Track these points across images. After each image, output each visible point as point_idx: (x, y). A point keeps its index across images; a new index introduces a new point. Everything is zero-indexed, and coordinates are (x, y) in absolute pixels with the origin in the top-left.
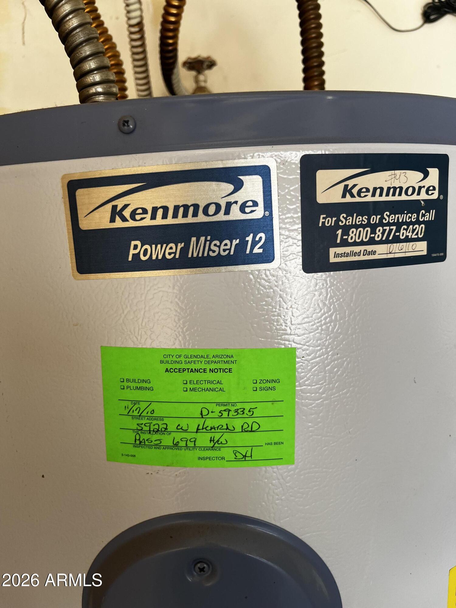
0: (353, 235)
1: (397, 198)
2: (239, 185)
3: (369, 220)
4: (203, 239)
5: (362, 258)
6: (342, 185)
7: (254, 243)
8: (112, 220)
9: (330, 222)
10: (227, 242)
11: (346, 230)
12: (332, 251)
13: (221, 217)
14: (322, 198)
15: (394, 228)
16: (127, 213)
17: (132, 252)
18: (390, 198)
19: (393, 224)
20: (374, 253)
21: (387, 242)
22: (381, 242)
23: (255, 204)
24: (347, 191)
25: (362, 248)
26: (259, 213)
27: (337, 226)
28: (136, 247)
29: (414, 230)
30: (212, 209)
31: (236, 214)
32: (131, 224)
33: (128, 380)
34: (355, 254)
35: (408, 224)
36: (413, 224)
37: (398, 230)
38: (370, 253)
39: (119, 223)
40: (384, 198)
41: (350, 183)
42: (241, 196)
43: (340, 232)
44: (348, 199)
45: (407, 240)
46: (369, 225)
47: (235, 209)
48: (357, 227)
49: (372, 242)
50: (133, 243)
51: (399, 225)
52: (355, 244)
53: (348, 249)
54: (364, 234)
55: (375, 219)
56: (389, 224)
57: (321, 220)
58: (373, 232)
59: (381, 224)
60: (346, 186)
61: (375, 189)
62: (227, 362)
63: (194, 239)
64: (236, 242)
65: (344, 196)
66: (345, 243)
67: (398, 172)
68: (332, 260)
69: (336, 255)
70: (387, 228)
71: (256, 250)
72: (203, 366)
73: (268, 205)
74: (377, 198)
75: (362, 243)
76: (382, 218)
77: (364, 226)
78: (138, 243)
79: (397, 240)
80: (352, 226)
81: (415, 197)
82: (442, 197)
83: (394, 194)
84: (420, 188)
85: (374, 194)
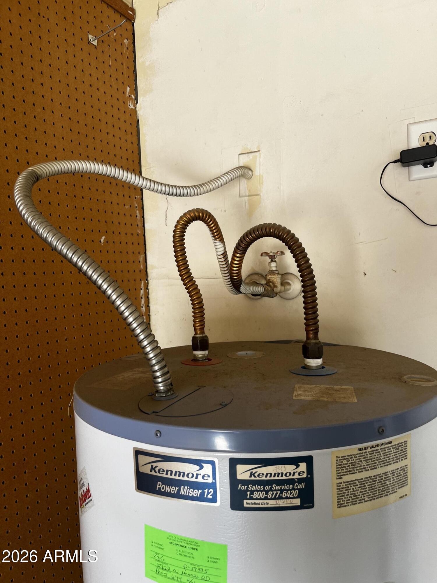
0: (256, 495)
1: (280, 478)
2: (201, 467)
3: (264, 488)
4: (186, 487)
5: (261, 506)
6: (250, 472)
7: (208, 493)
8: (151, 471)
9: (244, 488)
10: (196, 490)
11: (252, 492)
12: (245, 501)
13: (194, 479)
14: (239, 477)
15: (279, 492)
16: (157, 469)
17: (158, 486)
18: (276, 478)
19: (278, 490)
20: (268, 504)
21: (275, 498)
22: (271, 499)
23: (209, 476)
24: (252, 474)
25: (261, 501)
26: (210, 480)
27: (247, 490)
28: (159, 485)
29: (291, 493)
30: (190, 476)
31: (200, 479)
32: (158, 474)
33: (154, 543)
34: (257, 504)
35: (287, 490)
36: (291, 490)
37: (281, 493)
38: (265, 504)
39: (153, 473)
40: (272, 478)
41: (254, 471)
42: (202, 472)
43: (249, 493)
44: (253, 478)
45: (287, 498)
46: (264, 490)
47: (200, 477)
48: (258, 491)
49: (266, 498)
50: (159, 483)
51: (282, 491)
52: (257, 499)
53: (253, 501)
54: (262, 495)
55: (267, 488)
56: (275, 490)
57: (239, 487)
58: (267, 493)
59: (271, 490)
60: (252, 472)
61: (267, 474)
62: (195, 545)
63: (182, 487)
64: (200, 491)
65: (250, 477)
66: (251, 498)
67: (280, 466)
68: (245, 505)
69: (247, 504)
70: (275, 492)
71: (209, 496)
72: (185, 545)
73: (214, 478)
75: (261, 499)
76: (272, 487)
77: (262, 491)
78: (161, 483)
79: (280, 498)
80: (255, 491)
81: (291, 477)
82: (309, 476)
83: (278, 476)
84: (294, 473)
85: (266, 477)
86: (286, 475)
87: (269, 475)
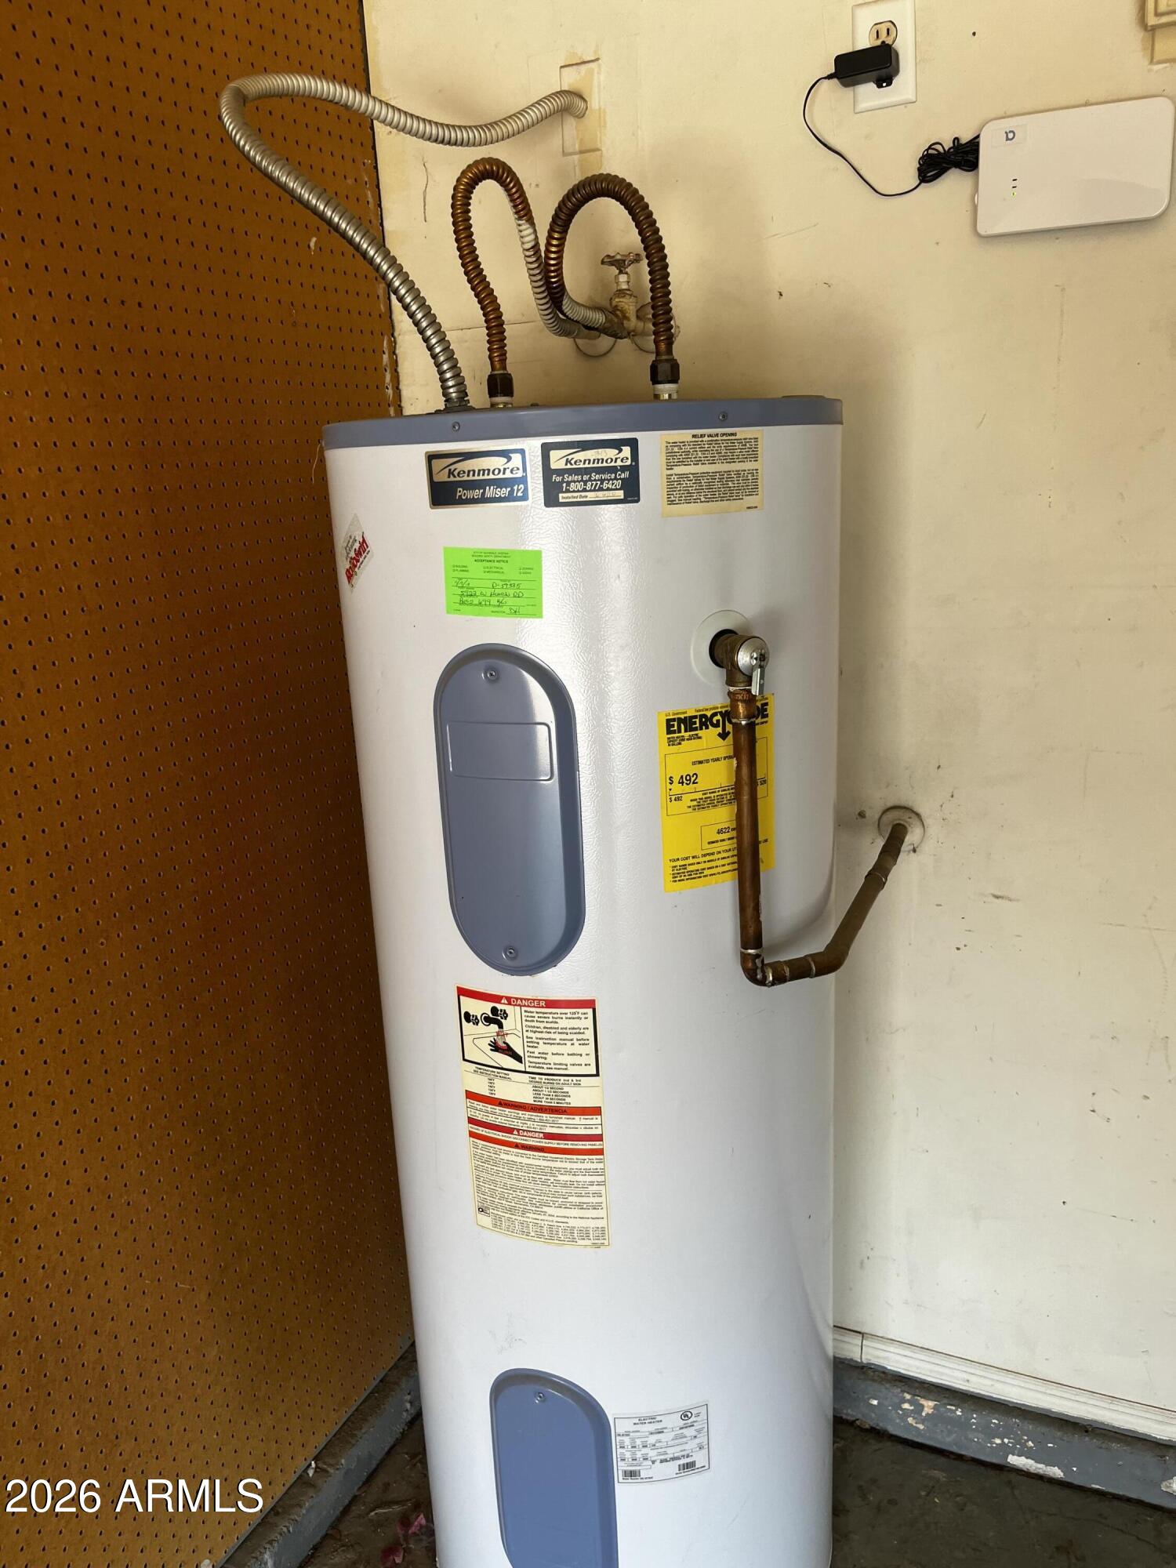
0: (573, 486)
1: (600, 465)
2: (509, 459)
3: (582, 478)
4: (492, 488)
5: (579, 500)
6: (565, 459)
7: (518, 490)
8: (449, 477)
9: (559, 479)
10: (504, 489)
11: (568, 483)
12: (561, 495)
13: (501, 476)
14: (553, 466)
15: (599, 483)
16: (456, 473)
17: (459, 494)
18: (596, 465)
19: (598, 480)
20: (586, 497)
21: (594, 490)
22: (590, 491)
23: (518, 469)
24: (568, 462)
25: (578, 494)
26: (520, 474)
27: (563, 482)
28: (460, 491)
29: (613, 484)
30: (496, 472)
31: (508, 475)
32: (458, 479)
33: (457, 566)
34: (574, 497)
35: (609, 480)
36: (613, 480)
37: (602, 483)
38: (583, 497)
39: (452, 479)
40: (591, 465)
41: (570, 457)
42: (511, 465)
43: (564, 485)
44: (569, 466)
45: (608, 489)
46: (582, 480)
47: (508, 471)
48: (575, 482)
49: (585, 490)
50: (459, 489)
51: (602, 481)
52: (574, 491)
53: (569, 495)
54: (580, 486)
55: (585, 478)
56: (595, 480)
57: (554, 478)
58: (585, 484)
59: (590, 480)
60: (567, 459)
61: (585, 461)
62: (505, 557)
63: (488, 488)
64: (509, 489)
65: (566, 464)
66: (568, 491)
67: (600, 450)
68: (561, 500)
69: (563, 498)
70: (594, 483)
71: (520, 494)
72: (493, 559)
73: (525, 470)
74: (587, 465)
75: (578, 491)
76: (591, 476)
77: (579, 482)
78: (461, 489)
79: (601, 489)
80: (572, 482)
81: (613, 464)
82: (634, 464)
83: (598, 463)
84: (616, 459)
85: (584, 463)
86: (606, 462)
87: (587, 462)
